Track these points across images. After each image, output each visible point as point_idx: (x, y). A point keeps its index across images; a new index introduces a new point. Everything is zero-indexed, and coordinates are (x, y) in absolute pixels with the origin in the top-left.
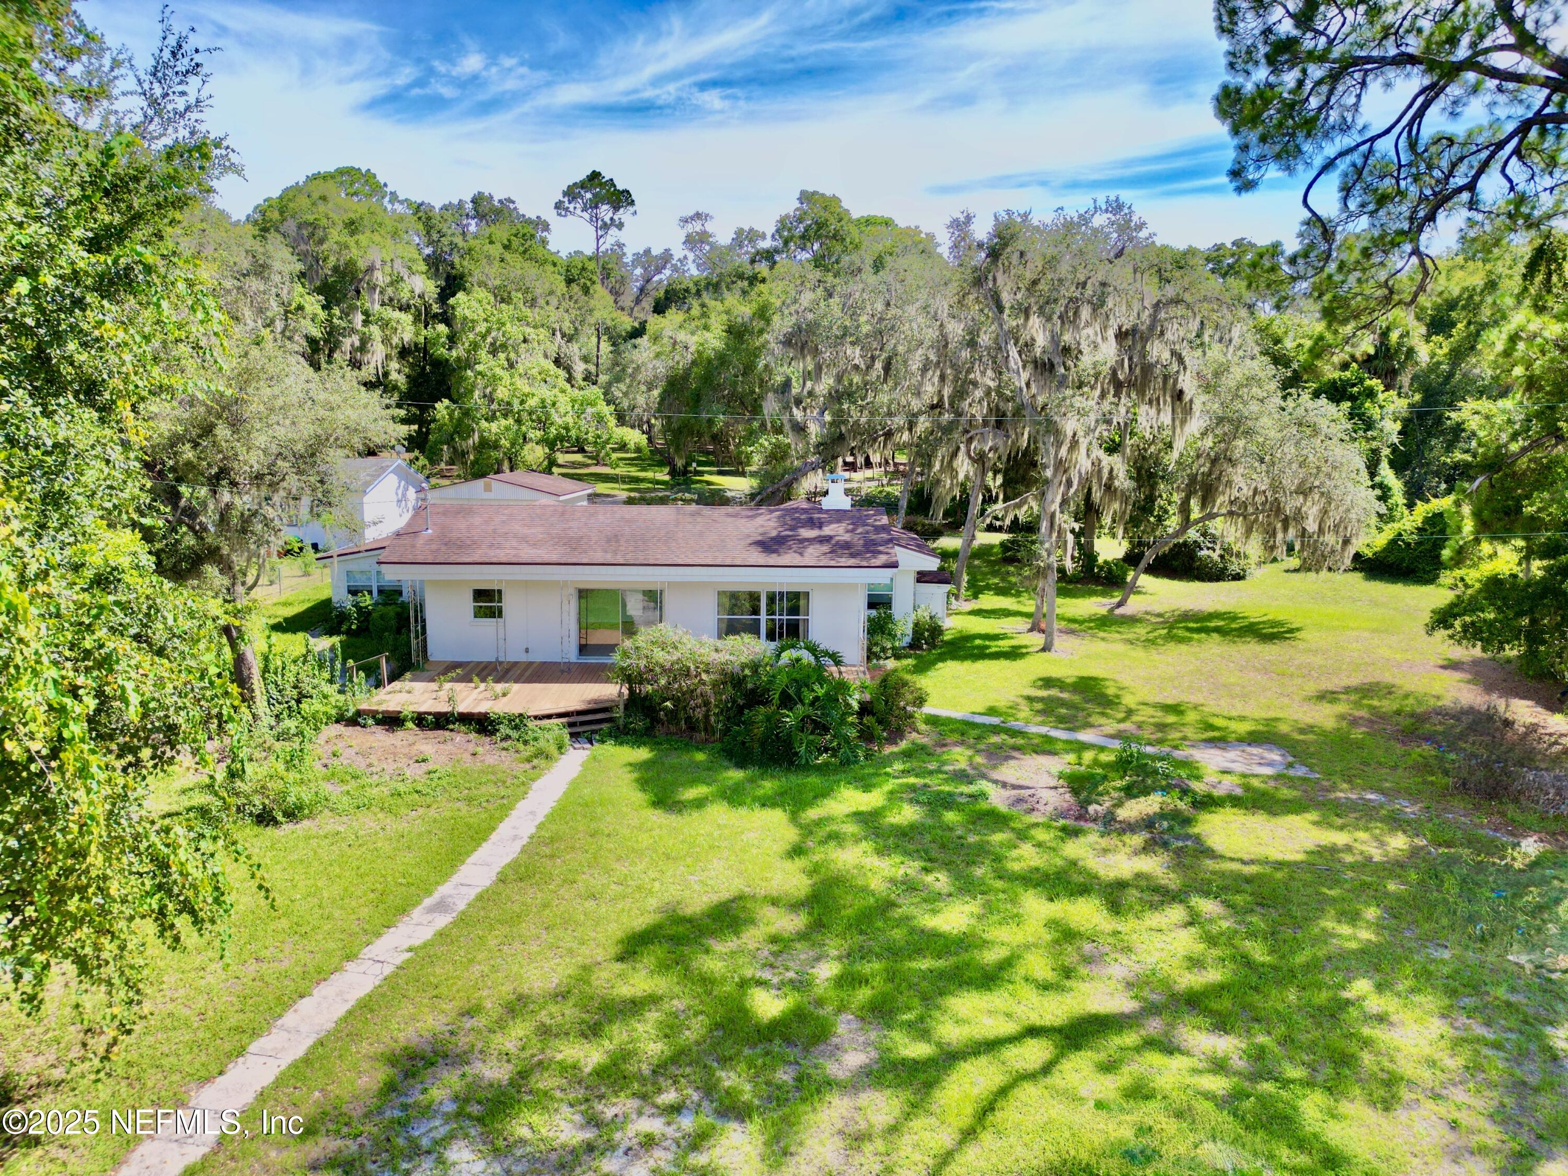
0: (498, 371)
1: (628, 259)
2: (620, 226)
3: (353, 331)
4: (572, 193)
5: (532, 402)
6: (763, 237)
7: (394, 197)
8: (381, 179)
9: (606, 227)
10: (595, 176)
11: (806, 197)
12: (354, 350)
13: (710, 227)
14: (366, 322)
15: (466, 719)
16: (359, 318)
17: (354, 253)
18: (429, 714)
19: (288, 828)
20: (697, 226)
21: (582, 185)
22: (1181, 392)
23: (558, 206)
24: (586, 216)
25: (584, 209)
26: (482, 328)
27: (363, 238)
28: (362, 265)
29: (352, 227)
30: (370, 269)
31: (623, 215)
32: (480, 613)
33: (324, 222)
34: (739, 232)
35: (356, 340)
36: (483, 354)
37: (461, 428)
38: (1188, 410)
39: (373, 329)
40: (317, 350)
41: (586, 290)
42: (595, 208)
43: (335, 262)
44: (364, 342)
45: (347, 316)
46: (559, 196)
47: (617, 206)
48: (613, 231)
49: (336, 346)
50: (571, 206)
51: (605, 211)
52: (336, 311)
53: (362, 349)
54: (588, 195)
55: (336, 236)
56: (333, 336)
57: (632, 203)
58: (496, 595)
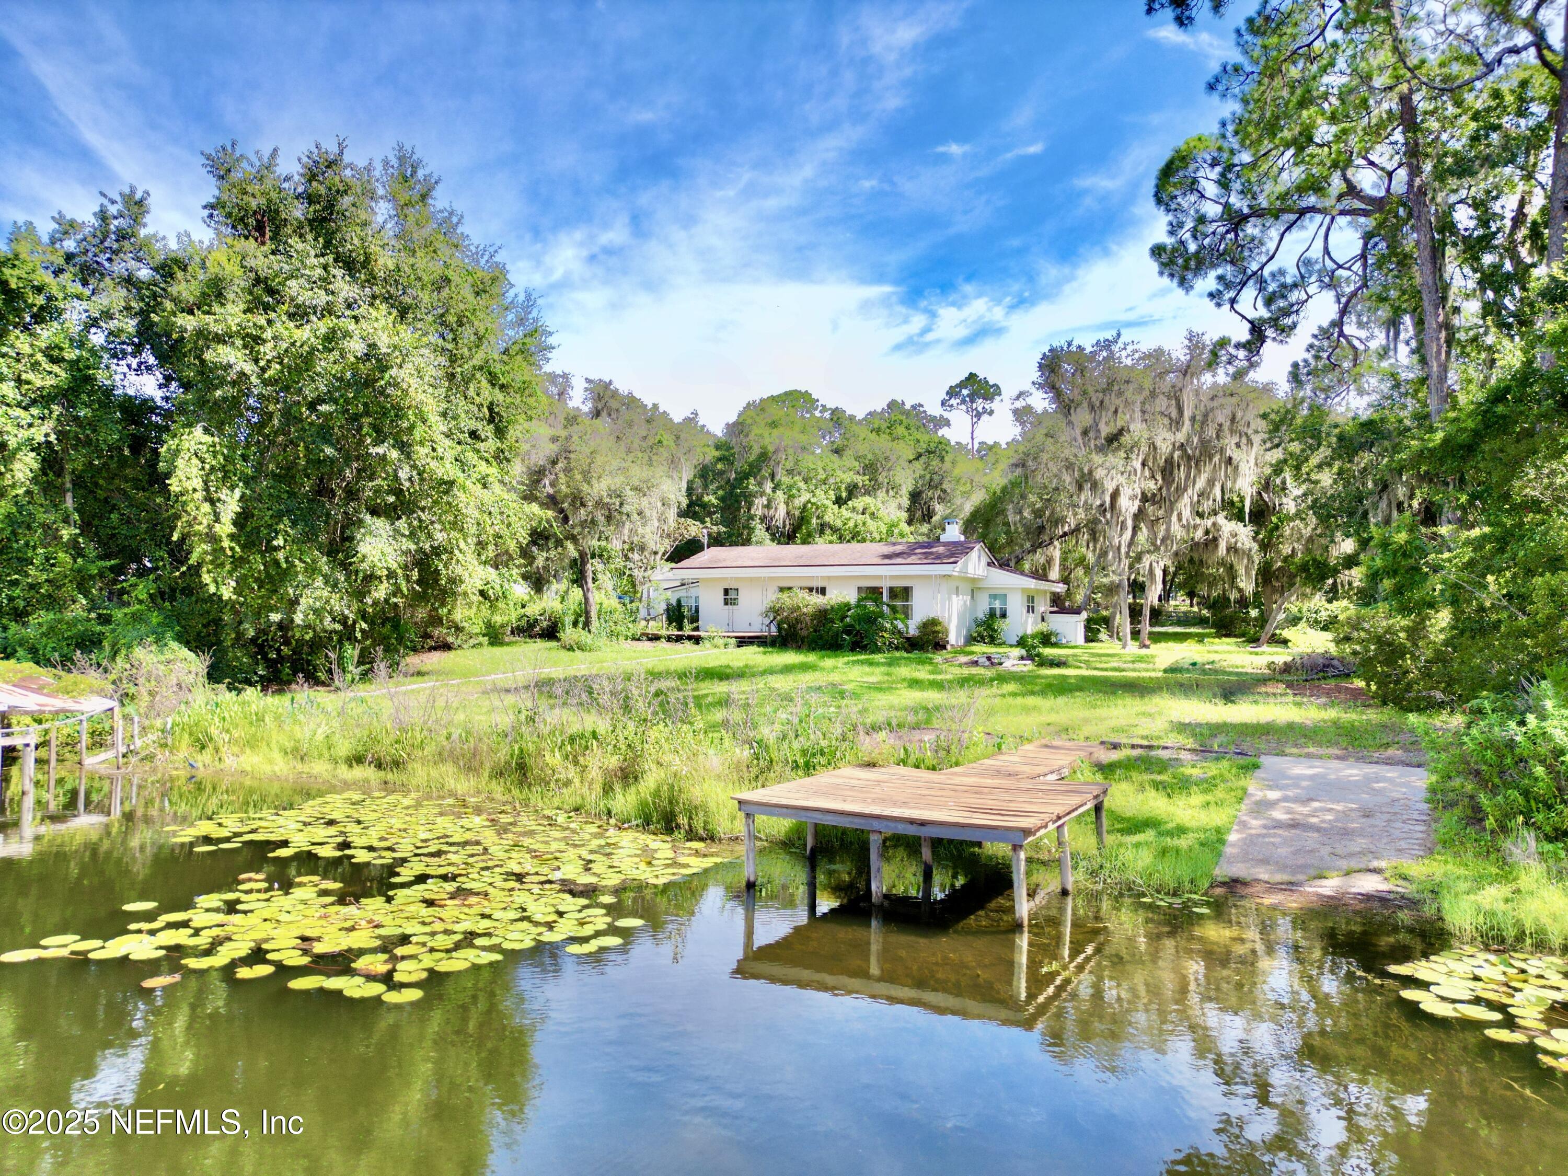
0: (826, 502)
3: (762, 494)
4: (953, 392)
7: (824, 409)
8: (814, 396)
9: (979, 415)
10: (972, 376)
12: (765, 507)
14: (774, 489)
15: (690, 638)
16: (768, 486)
17: (767, 441)
19: (578, 653)
21: (962, 385)
22: (1230, 458)
23: (943, 403)
24: (963, 407)
25: (963, 402)
27: (776, 432)
28: (771, 449)
29: (773, 425)
30: (777, 452)
31: (995, 405)
33: (750, 422)
35: (764, 500)
39: (779, 493)
40: (739, 509)
41: (942, 460)
42: (972, 401)
43: (756, 451)
44: (769, 501)
45: (760, 484)
46: (943, 396)
47: (989, 397)
48: (985, 417)
49: (750, 506)
50: (954, 402)
51: (980, 404)
52: (752, 480)
53: (768, 506)
54: (965, 392)
55: (756, 431)
56: (749, 498)
57: (999, 393)
58: (736, 592)
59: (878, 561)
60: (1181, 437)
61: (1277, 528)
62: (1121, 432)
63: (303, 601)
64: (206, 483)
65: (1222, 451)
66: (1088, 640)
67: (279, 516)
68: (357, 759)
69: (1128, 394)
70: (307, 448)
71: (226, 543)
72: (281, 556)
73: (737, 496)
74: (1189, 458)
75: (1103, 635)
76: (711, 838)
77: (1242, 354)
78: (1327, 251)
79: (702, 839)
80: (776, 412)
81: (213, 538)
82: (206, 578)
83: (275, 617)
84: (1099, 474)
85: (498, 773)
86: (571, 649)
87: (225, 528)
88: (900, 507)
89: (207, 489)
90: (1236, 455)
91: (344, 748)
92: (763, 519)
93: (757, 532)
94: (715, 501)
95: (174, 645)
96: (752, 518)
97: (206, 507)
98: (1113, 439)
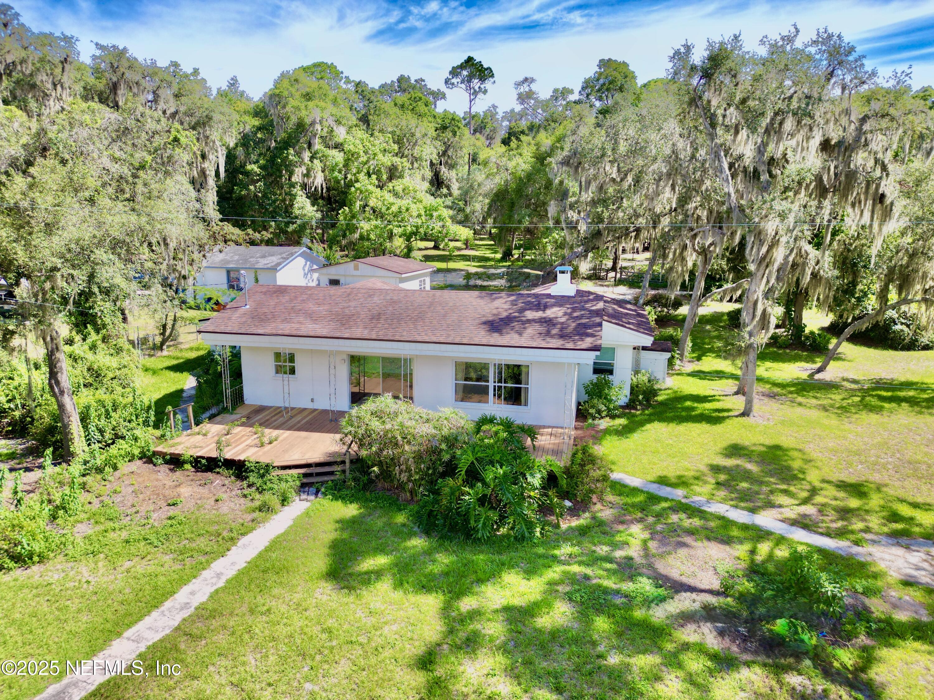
0: (371, 187)
1: (500, 116)
2: (485, 92)
3: (302, 163)
4: (455, 72)
5: (394, 209)
6: (571, 92)
7: (348, 81)
8: (340, 68)
9: (476, 93)
10: (470, 60)
11: (605, 64)
12: (304, 176)
13: (534, 87)
14: (312, 158)
15: (229, 464)
16: (307, 155)
17: (304, 113)
18: (203, 458)
20: (525, 88)
21: (462, 67)
23: (447, 81)
24: (463, 86)
25: (463, 81)
26: (364, 159)
27: (311, 104)
28: (308, 121)
29: (308, 97)
30: (313, 123)
31: (488, 84)
32: (278, 370)
33: (286, 93)
34: (556, 91)
35: (304, 170)
36: (362, 176)
37: (352, 228)
38: (887, 213)
39: (317, 162)
40: (281, 176)
41: (455, 134)
42: (469, 81)
43: (294, 120)
44: (308, 170)
45: (298, 154)
46: (447, 75)
47: (483, 79)
48: (480, 95)
49: (291, 174)
50: (455, 81)
51: (476, 83)
52: (291, 151)
53: (307, 175)
54: (465, 73)
55: (293, 102)
56: (289, 167)
57: (493, 76)
58: (292, 358)
59: (482, 336)
73: (278, 165)
80: (310, 83)
88: (423, 179)
92: (304, 186)
93: (298, 199)
94: (258, 170)
96: (293, 185)
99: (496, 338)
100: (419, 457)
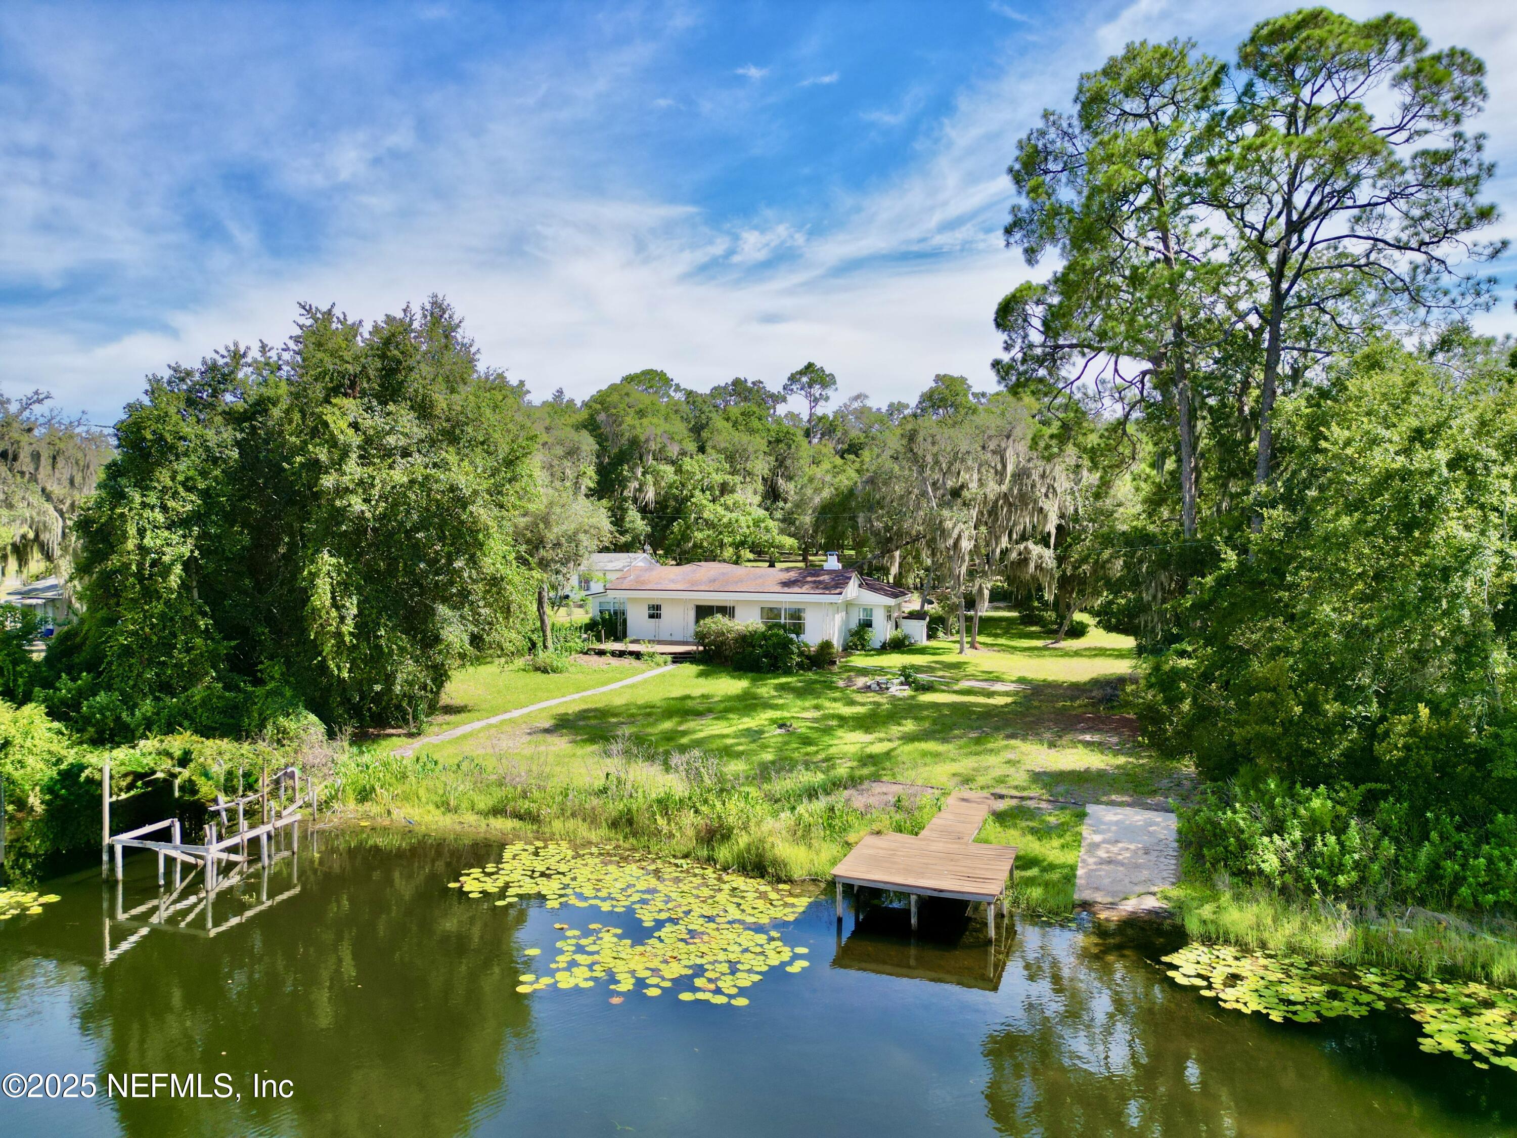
0: (705, 502)
2: (827, 398)
3: (635, 478)
4: (793, 378)
5: (725, 520)
6: (907, 406)
7: (678, 388)
8: (669, 375)
9: (816, 401)
10: (810, 366)
11: (938, 378)
12: (636, 490)
13: (868, 402)
14: (644, 474)
15: (631, 653)
16: (639, 471)
17: (639, 431)
18: (615, 651)
20: (860, 403)
21: (802, 373)
22: (1042, 508)
23: (786, 387)
24: (803, 392)
25: (803, 388)
26: (699, 477)
27: (645, 421)
28: (642, 438)
29: (641, 414)
30: (647, 441)
31: (829, 392)
32: (650, 615)
34: (891, 405)
35: (636, 484)
36: (697, 493)
37: (685, 537)
39: (649, 477)
42: (810, 387)
43: (628, 437)
44: (641, 485)
45: (632, 469)
46: (786, 380)
47: (825, 385)
48: (822, 402)
49: (624, 487)
50: (794, 387)
51: (817, 390)
52: (624, 466)
53: (640, 490)
54: (805, 379)
56: (623, 483)
57: (835, 383)
58: (658, 607)
59: (779, 589)
60: (1004, 488)
61: (1070, 545)
62: (962, 487)
63: (399, 675)
64: (333, 593)
65: (1035, 502)
66: (930, 637)
67: (380, 613)
68: (496, 811)
69: (970, 463)
70: (405, 564)
71: (347, 639)
72: (383, 642)
73: (612, 481)
74: (1010, 505)
75: (940, 634)
76: (790, 881)
77: (1054, 442)
78: (1116, 370)
79: (785, 882)
81: (339, 635)
82: (332, 665)
83: (378, 688)
84: (948, 524)
85: (614, 825)
86: (545, 671)
87: (348, 627)
88: (755, 493)
89: (333, 598)
90: (1046, 507)
91: (484, 802)
92: (635, 500)
93: (630, 513)
95: (305, 712)
96: (625, 500)
97: (334, 613)
98: (956, 493)
99: (786, 590)
100: (736, 640)
